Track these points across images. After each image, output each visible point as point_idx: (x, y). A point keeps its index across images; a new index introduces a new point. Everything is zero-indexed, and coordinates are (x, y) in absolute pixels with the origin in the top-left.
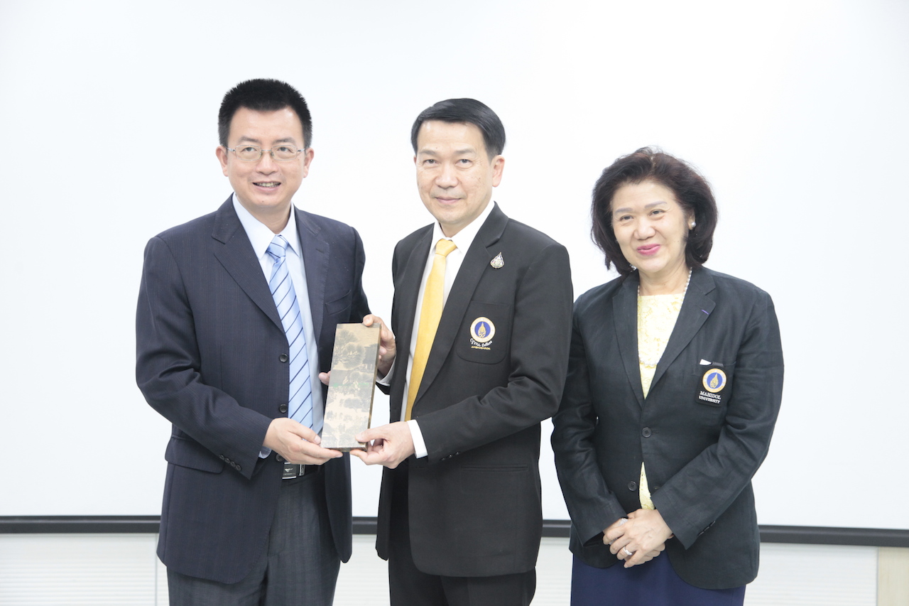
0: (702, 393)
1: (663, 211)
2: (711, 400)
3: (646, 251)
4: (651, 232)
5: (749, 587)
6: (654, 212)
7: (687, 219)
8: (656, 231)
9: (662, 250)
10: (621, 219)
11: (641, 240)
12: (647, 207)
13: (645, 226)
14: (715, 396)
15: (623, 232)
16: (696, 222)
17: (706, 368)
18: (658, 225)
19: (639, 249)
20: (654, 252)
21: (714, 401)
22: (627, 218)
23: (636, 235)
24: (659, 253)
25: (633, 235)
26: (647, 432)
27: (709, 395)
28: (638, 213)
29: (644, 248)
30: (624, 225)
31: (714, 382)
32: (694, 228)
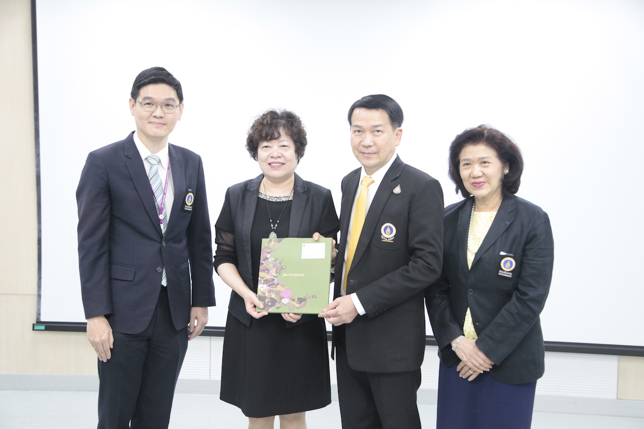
0: (500, 271)
1: (489, 163)
2: (506, 276)
3: (477, 185)
4: (480, 174)
5: (539, 381)
6: (484, 162)
7: (503, 168)
8: (484, 174)
9: (486, 185)
10: (464, 165)
11: (474, 178)
12: (479, 159)
13: (477, 170)
14: (509, 273)
15: (464, 173)
16: (509, 171)
17: (504, 257)
18: (486, 170)
19: (473, 183)
20: (481, 186)
21: (508, 276)
22: (467, 164)
23: (472, 175)
24: (484, 187)
25: (470, 175)
26: (471, 292)
27: (505, 272)
28: (474, 162)
29: (475, 183)
30: (466, 169)
31: (508, 265)
32: (508, 174)
